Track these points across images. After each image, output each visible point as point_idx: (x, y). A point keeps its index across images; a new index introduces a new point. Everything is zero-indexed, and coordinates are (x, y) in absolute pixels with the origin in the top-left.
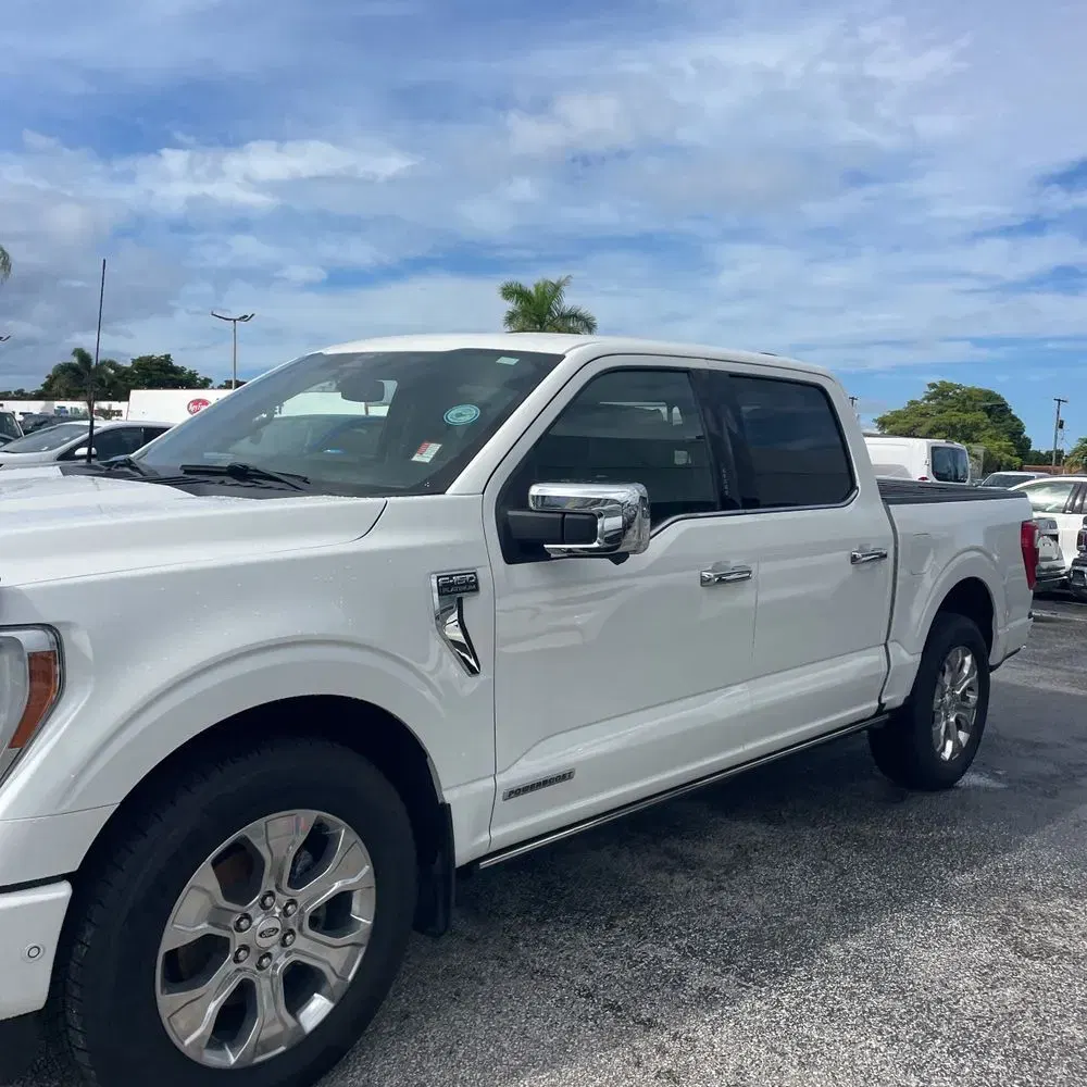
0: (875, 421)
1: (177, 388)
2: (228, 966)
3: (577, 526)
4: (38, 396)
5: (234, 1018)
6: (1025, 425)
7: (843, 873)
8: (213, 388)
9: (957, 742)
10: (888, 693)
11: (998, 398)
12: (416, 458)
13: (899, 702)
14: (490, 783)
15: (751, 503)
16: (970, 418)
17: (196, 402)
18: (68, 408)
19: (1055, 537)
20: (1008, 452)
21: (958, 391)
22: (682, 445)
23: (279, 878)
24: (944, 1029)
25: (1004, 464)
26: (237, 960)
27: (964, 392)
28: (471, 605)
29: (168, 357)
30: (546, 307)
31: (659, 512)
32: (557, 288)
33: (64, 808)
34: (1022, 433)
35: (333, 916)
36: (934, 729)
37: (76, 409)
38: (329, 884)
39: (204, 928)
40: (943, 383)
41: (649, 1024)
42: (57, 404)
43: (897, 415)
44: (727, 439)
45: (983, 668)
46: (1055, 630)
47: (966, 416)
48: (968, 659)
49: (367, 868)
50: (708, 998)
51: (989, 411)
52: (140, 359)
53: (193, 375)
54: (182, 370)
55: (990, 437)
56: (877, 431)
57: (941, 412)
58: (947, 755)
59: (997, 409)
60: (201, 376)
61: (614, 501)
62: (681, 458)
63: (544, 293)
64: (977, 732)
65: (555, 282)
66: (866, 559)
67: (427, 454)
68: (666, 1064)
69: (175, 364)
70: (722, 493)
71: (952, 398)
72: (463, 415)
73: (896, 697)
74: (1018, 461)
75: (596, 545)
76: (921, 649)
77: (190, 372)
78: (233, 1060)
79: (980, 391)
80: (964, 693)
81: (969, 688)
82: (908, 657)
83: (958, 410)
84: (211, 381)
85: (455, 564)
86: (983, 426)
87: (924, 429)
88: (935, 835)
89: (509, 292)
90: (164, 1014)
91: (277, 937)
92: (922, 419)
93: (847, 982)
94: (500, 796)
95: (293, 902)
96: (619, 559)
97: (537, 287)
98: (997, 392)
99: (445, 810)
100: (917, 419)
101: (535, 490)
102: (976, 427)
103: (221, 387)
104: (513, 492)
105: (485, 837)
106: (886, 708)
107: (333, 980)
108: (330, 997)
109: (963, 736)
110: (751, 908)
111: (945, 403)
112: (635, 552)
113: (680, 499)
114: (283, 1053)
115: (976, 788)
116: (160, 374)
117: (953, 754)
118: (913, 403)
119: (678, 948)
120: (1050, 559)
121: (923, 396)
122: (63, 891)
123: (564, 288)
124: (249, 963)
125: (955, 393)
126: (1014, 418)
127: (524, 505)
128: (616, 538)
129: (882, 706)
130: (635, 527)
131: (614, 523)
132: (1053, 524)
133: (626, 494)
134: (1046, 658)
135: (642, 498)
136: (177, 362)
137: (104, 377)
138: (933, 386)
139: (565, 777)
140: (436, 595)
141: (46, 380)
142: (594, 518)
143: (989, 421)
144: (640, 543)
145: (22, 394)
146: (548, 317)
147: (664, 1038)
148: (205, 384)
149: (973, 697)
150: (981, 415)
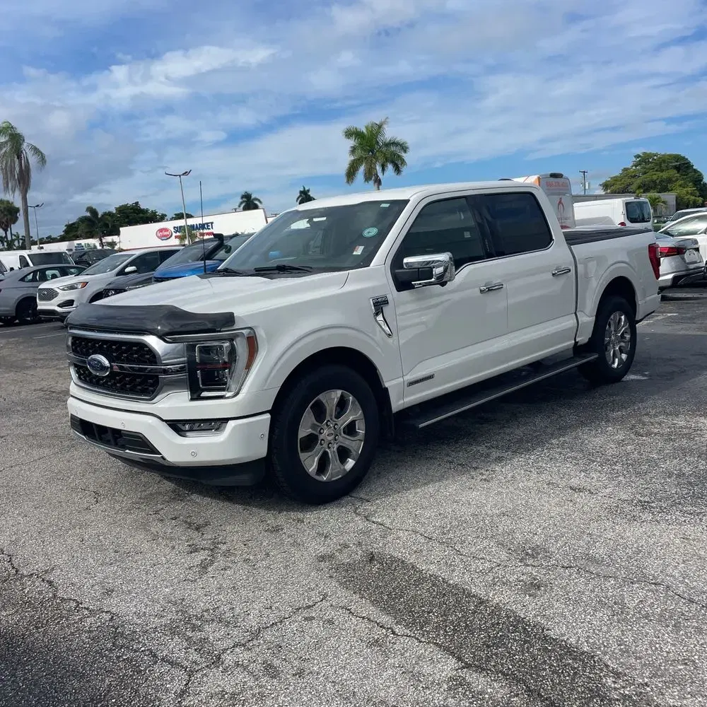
0: (601, 185)
1: (148, 223)
2: (318, 446)
3: (424, 273)
4: (62, 239)
5: (323, 465)
6: (703, 174)
7: (561, 417)
8: (167, 220)
9: (621, 360)
10: (579, 337)
11: (684, 158)
12: (355, 253)
13: (586, 340)
14: (401, 379)
15: (500, 253)
16: (665, 175)
17: (161, 230)
18: (83, 244)
19: (697, 250)
20: (691, 194)
21: (655, 158)
22: (467, 229)
23: (331, 416)
24: (599, 460)
25: (691, 203)
26: (321, 444)
27: (660, 158)
28: (386, 309)
29: (137, 203)
30: (374, 141)
31: (458, 263)
32: (380, 127)
33: (265, 388)
34: (702, 180)
35: (350, 430)
36: (606, 353)
37: (88, 244)
38: (348, 417)
39: (310, 431)
40: (644, 153)
41: (476, 468)
42: (76, 242)
43: (615, 179)
44: (486, 225)
45: (632, 322)
46: (698, 303)
47: (661, 174)
48: (623, 317)
49: (361, 412)
50: (499, 459)
51: (678, 168)
52: (121, 207)
53: (154, 213)
54: (147, 210)
55: (680, 186)
56: (603, 193)
57: (645, 173)
58: (615, 365)
59: (683, 166)
60: (159, 213)
61: (438, 261)
62: (467, 235)
63: (371, 132)
64: (631, 354)
65: (378, 123)
66: (559, 273)
67: (359, 251)
68: (484, 477)
69: (142, 207)
70: (486, 251)
71: (651, 163)
72: (371, 232)
73: (583, 338)
74: (700, 200)
75: (433, 280)
76: (595, 314)
77: (152, 211)
78: (325, 479)
79: (670, 155)
80: (623, 334)
81: (625, 332)
82: (588, 318)
83: (656, 171)
84: (166, 215)
85: (379, 294)
86: (674, 179)
87: (634, 187)
88: (608, 400)
89: (350, 134)
90: (302, 459)
91: (333, 436)
92: (633, 180)
93: (559, 450)
94: (406, 384)
95: (336, 424)
96: (443, 284)
97: (367, 128)
98: (683, 155)
99: (386, 389)
100: (629, 181)
101: (406, 260)
102: (670, 180)
103: (172, 219)
104: (396, 262)
105: (402, 402)
106: (579, 344)
107: (354, 453)
108: (353, 459)
109: (624, 356)
110: (517, 432)
111: (647, 166)
112: (450, 281)
113: (467, 256)
114: (340, 478)
115: (632, 380)
116: (135, 215)
117: (618, 365)
118: (625, 169)
119: (486, 446)
120: (696, 262)
121: (632, 164)
122: (268, 416)
123: (385, 126)
124: (325, 445)
125: (653, 159)
126: (695, 171)
127: (402, 268)
128: (441, 277)
129: (576, 343)
130: (448, 271)
131: (441, 270)
132: (696, 242)
133: (444, 257)
134: (690, 318)
135: (450, 258)
136: (143, 206)
137: (107, 222)
138: (638, 156)
139: (431, 377)
140: (373, 308)
141: (65, 228)
142: (431, 269)
143: (678, 175)
144: (451, 277)
145: (51, 239)
146: (376, 146)
147: (483, 471)
148: (163, 218)
149: (628, 336)
150: (673, 173)
